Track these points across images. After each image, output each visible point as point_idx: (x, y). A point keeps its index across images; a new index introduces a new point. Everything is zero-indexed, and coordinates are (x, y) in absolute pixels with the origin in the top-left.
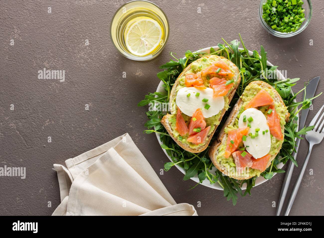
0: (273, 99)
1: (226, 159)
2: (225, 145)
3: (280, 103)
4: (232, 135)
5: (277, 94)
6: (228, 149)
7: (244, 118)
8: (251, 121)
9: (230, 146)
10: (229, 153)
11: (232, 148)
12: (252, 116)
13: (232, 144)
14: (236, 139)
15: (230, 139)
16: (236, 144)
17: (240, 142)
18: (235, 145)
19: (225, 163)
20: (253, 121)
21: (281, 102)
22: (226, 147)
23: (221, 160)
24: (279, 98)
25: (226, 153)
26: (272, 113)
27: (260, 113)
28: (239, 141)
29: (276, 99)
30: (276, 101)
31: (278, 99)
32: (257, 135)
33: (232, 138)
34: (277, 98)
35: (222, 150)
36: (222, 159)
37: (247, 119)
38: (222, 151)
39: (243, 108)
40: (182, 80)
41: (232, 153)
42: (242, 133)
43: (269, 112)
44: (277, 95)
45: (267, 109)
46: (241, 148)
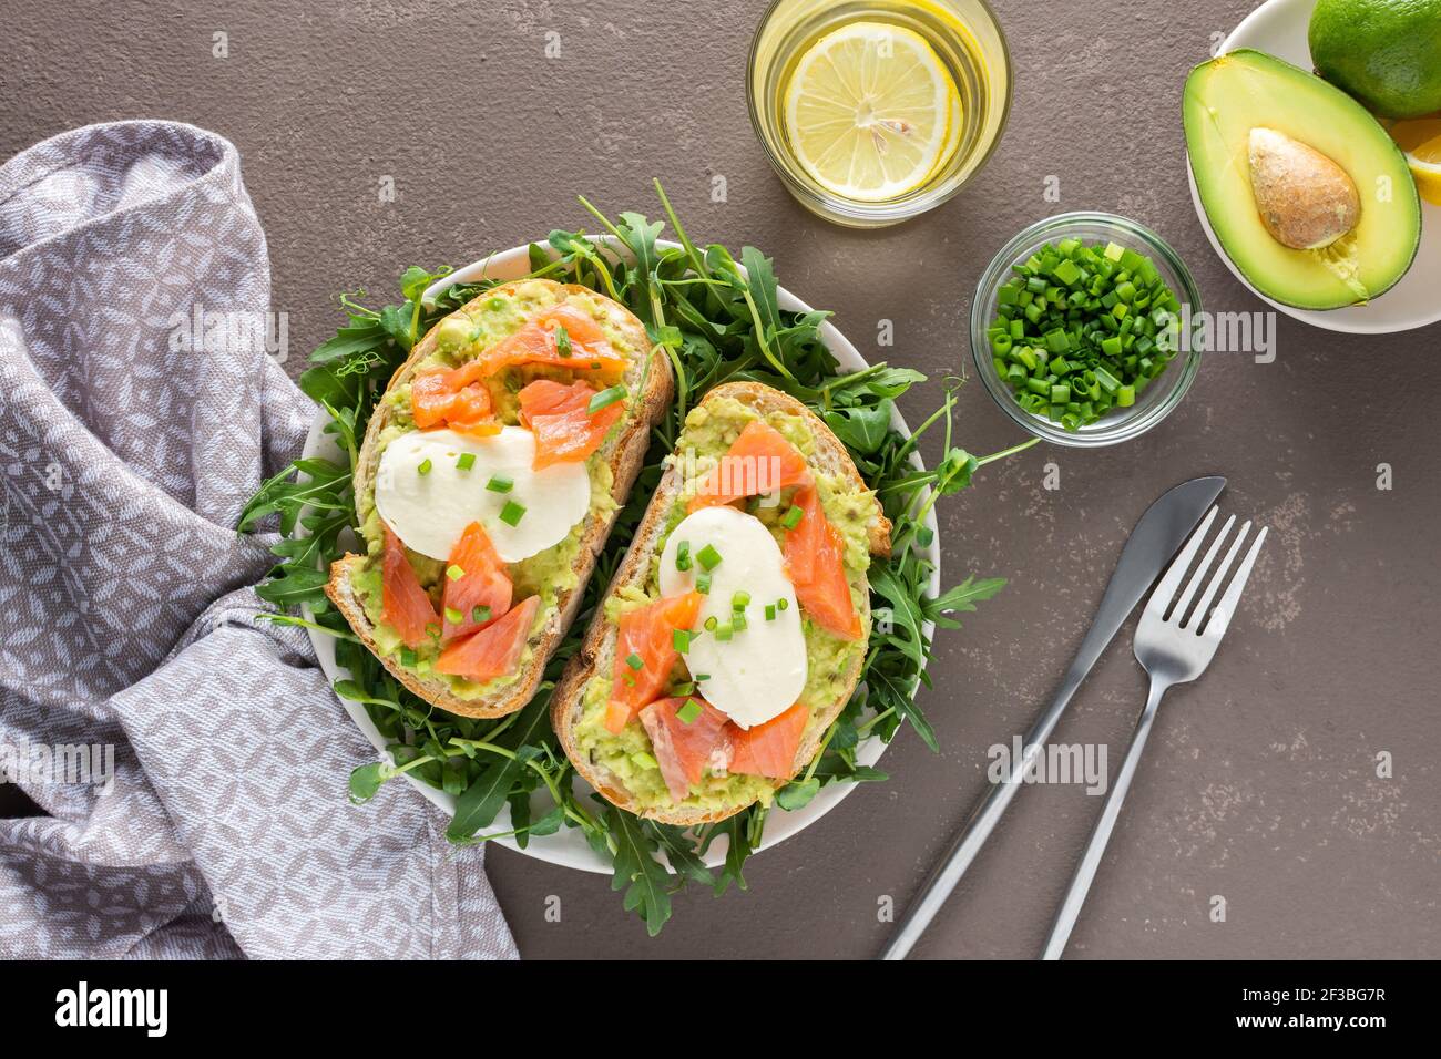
0: (813, 459)
1: (615, 739)
2: (611, 675)
3: (840, 475)
4: (636, 632)
5: (826, 434)
6: (619, 693)
7: (681, 550)
8: (710, 560)
9: (625, 682)
10: (624, 710)
11: (639, 689)
12: (718, 541)
13: (633, 671)
14: (653, 647)
15: (627, 650)
16: (653, 671)
17: (669, 659)
18: (648, 674)
19: (613, 756)
20: (722, 563)
21: (846, 471)
22: (611, 683)
23: (593, 745)
24: (835, 455)
25: (610, 714)
26: (801, 524)
27: (751, 523)
28: (662, 657)
29: (824, 457)
30: (822, 467)
31: (831, 459)
32: (739, 626)
33: (636, 643)
34: (829, 453)
35: (595, 702)
36: (598, 737)
37: (692, 557)
38: (597, 705)
39: (682, 509)
40: (400, 402)
41: (640, 709)
42: (671, 620)
43: (790, 519)
44: (825, 443)
45: (785, 504)
46: (678, 686)
